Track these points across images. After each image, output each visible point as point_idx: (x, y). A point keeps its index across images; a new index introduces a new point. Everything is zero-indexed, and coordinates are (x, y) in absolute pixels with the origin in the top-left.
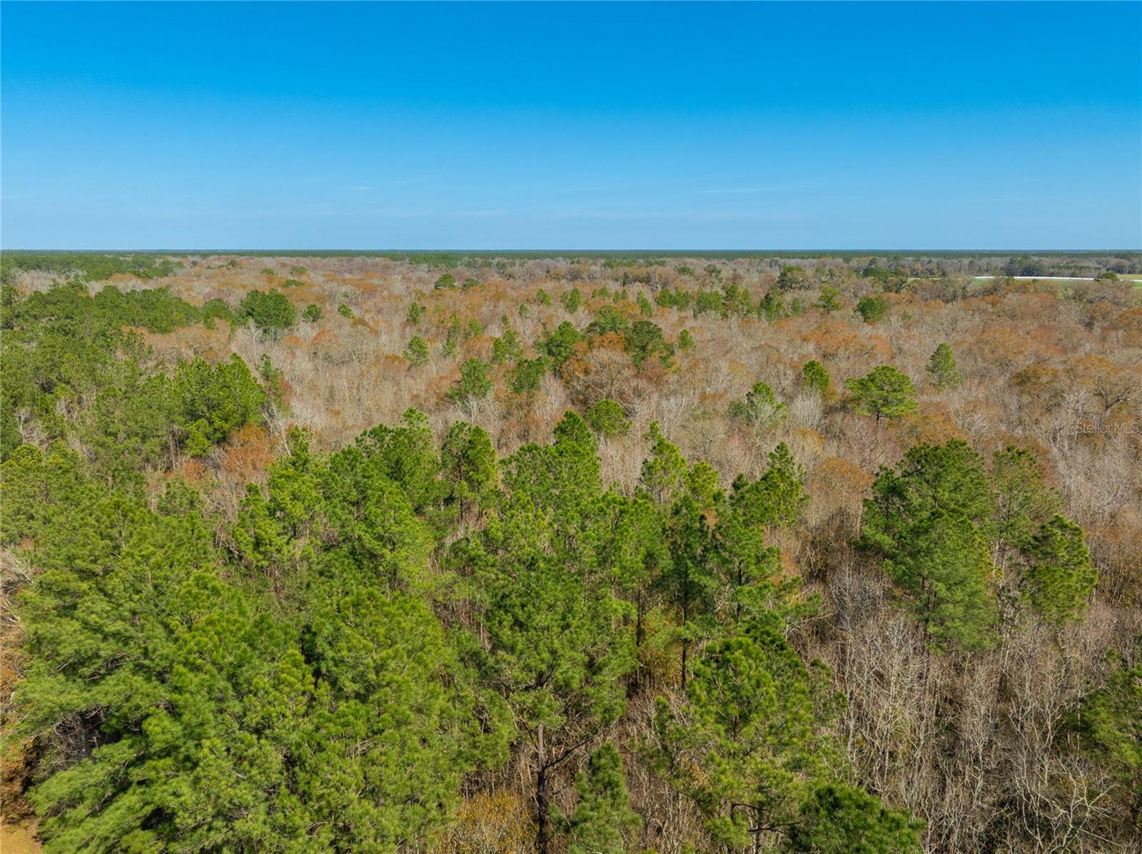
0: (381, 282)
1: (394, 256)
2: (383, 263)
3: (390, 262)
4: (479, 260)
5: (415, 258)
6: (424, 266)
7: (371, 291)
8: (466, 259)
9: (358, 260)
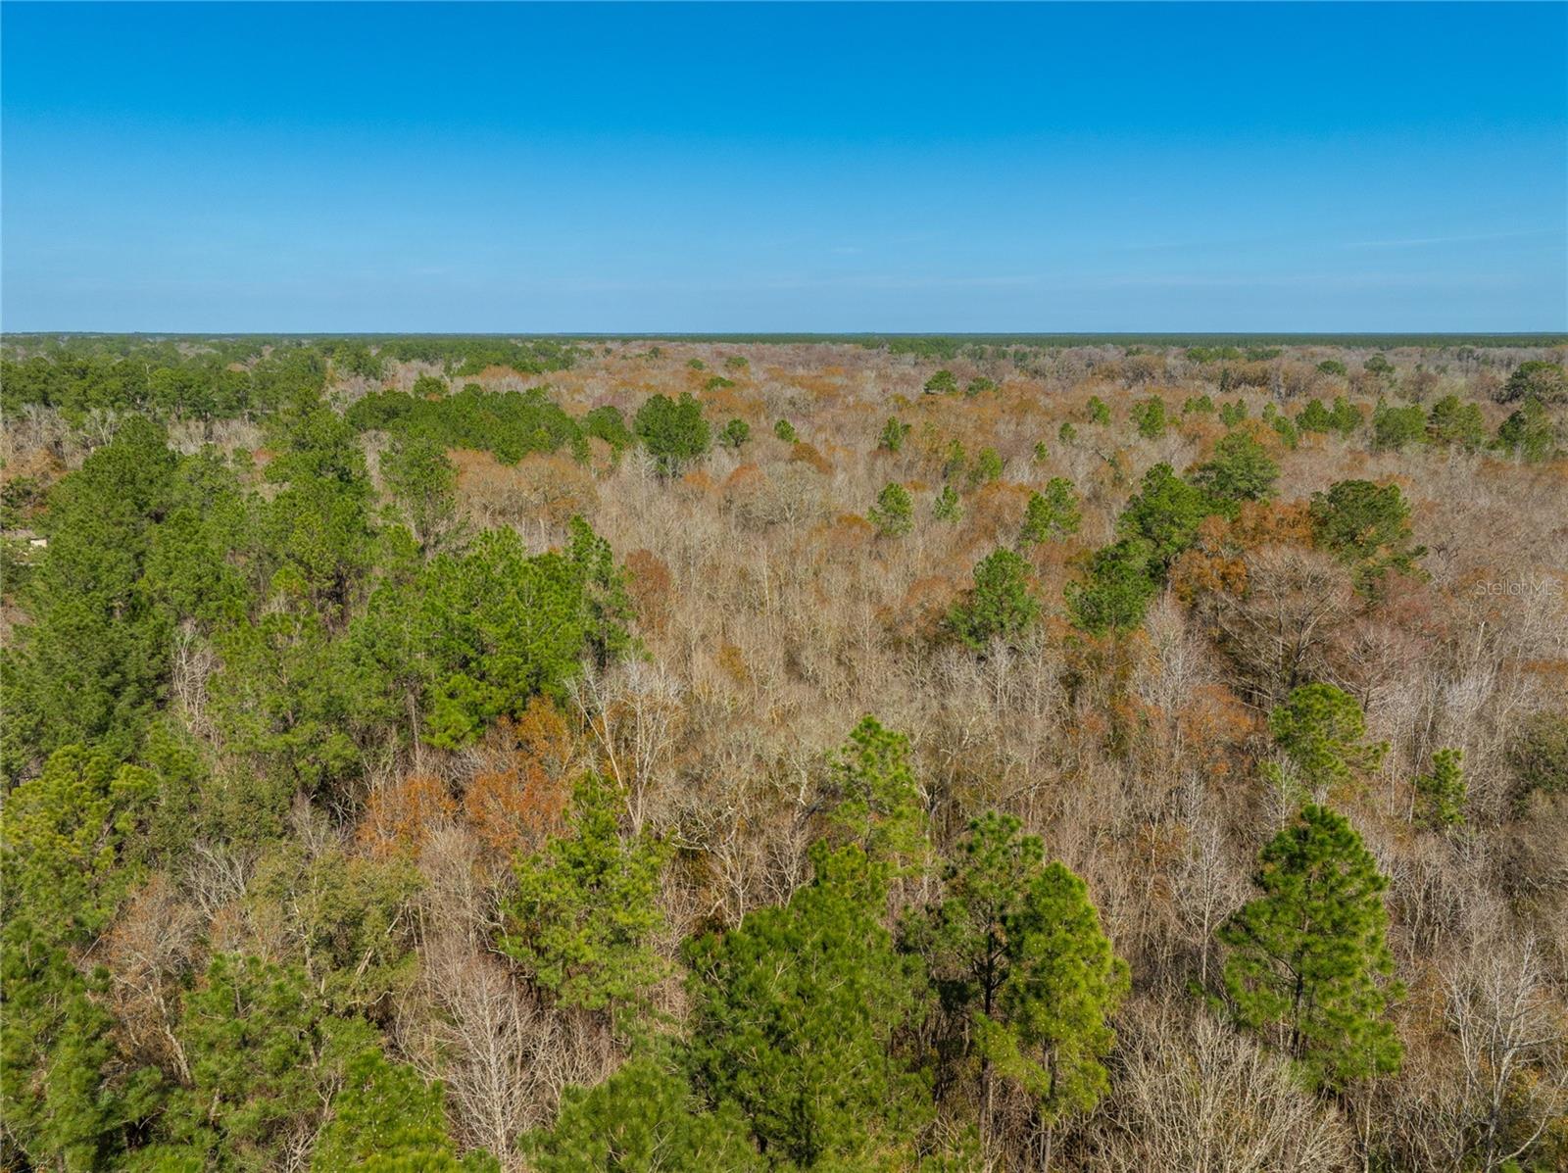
0: (846, 382)
1: (869, 342)
2: (853, 352)
3: (862, 350)
4: (989, 348)
5: (898, 344)
6: (910, 357)
7: (828, 396)
8: (970, 346)
9: (820, 347)
